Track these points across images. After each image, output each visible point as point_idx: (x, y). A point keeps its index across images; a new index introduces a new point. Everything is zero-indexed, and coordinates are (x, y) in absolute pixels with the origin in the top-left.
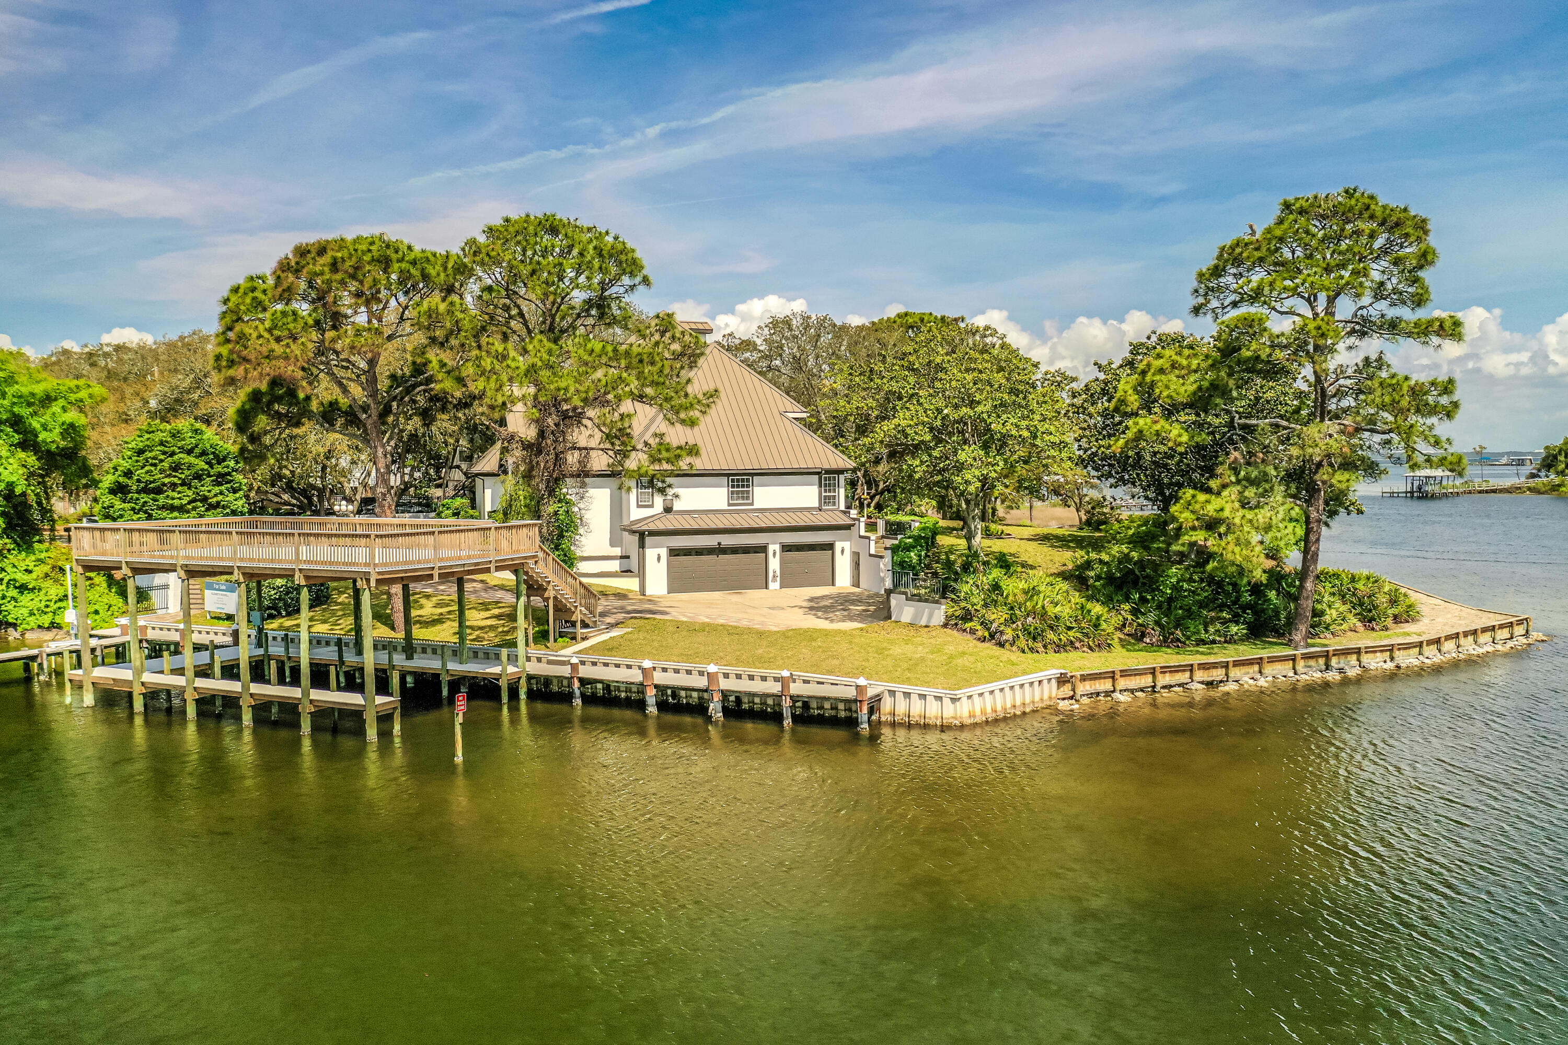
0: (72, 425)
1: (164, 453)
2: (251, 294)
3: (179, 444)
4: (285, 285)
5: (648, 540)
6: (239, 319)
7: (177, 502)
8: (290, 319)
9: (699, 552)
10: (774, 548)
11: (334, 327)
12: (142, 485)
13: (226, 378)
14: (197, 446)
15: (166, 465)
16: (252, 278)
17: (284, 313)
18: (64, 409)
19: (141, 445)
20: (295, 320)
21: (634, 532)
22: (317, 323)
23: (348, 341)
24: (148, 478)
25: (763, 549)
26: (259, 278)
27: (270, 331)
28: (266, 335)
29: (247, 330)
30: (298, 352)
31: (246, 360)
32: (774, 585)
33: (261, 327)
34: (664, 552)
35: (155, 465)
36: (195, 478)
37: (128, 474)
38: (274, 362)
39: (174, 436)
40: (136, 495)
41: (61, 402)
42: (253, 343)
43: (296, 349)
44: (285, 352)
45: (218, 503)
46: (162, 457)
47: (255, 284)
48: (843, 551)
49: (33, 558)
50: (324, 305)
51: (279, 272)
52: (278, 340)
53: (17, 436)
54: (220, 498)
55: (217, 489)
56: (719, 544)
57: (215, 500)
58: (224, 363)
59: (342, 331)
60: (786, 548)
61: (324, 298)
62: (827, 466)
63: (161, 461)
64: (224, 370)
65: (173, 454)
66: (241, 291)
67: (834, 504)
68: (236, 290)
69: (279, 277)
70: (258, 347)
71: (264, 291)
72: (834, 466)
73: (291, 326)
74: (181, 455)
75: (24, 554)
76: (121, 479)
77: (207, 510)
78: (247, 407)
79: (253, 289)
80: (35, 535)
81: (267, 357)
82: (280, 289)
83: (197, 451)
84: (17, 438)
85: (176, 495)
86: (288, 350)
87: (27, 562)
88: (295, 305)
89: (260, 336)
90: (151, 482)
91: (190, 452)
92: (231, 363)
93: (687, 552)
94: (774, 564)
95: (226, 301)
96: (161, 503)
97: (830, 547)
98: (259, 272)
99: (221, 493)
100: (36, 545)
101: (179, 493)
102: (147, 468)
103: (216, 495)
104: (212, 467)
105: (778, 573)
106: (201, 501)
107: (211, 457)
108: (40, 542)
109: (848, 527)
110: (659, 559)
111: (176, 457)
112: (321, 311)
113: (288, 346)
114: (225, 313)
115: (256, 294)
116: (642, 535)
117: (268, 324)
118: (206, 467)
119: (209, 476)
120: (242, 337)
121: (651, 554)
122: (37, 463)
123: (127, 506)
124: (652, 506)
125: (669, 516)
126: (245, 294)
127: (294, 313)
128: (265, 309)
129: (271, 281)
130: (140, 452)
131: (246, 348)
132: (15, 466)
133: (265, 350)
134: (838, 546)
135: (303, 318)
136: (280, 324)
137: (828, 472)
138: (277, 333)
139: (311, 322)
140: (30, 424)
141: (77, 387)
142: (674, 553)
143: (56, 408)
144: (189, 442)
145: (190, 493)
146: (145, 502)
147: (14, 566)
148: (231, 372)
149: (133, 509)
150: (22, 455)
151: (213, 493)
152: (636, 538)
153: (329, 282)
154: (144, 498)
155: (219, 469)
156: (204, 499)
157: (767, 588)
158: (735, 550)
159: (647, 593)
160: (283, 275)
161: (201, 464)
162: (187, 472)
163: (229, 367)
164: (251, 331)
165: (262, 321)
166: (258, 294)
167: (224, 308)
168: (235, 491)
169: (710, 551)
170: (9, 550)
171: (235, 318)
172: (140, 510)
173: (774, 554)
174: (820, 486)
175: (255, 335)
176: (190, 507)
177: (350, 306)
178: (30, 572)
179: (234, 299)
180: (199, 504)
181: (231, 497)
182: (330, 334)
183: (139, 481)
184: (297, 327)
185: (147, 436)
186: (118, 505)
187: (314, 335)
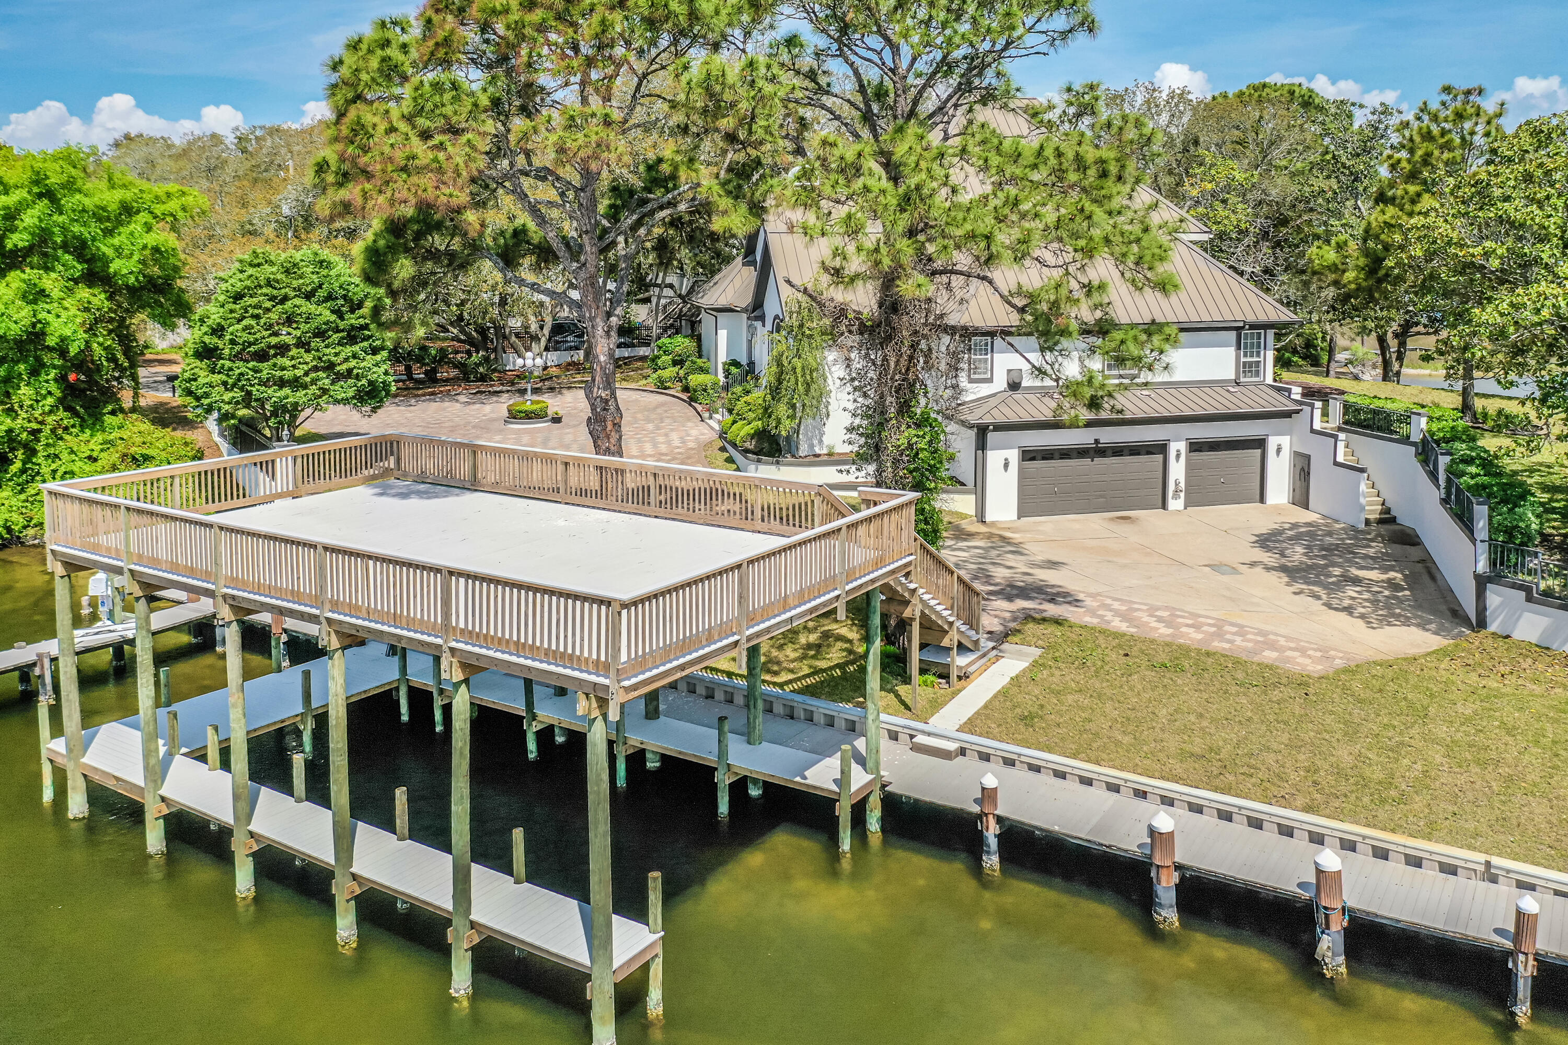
0: (156, 250)
1: (272, 298)
2: (379, 52)
3: (295, 283)
4: (441, 35)
5: (991, 437)
6: (358, 97)
7: (288, 375)
8: (447, 96)
9: (1065, 454)
10: (1178, 447)
11: (525, 111)
12: (238, 348)
13: (334, 204)
14: (320, 286)
15: (274, 316)
16: (383, 24)
17: (437, 86)
18: (149, 228)
19: (239, 286)
20: (456, 99)
21: (971, 427)
22: (496, 103)
23: (553, 138)
24: (245, 336)
25: (1161, 448)
26: (395, 23)
27: (409, 119)
28: (403, 127)
29: (369, 118)
30: (459, 160)
31: (367, 174)
32: (1176, 504)
33: (395, 114)
34: (1013, 455)
35: (257, 317)
36: (316, 335)
37: (218, 331)
38: (414, 179)
39: (287, 272)
40: (228, 364)
41: (143, 217)
42: (382, 143)
43: (457, 152)
44: (435, 160)
45: (350, 371)
46: (268, 304)
47: (389, 35)
48: (1279, 450)
49: (100, 437)
50: (508, 73)
51: (430, 13)
52: (425, 135)
53: (80, 267)
54: (353, 363)
55: (348, 350)
56: (1097, 441)
57: (344, 367)
58: (330, 178)
59: (540, 119)
60: (1195, 447)
61: (506, 59)
62: (1251, 318)
63: (268, 310)
64: (330, 191)
65: (285, 299)
66: (364, 47)
67: (1257, 374)
68: (354, 46)
69: (429, 21)
70: (387, 149)
71: (404, 47)
72: (1262, 318)
73: (448, 110)
74: (297, 301)
75: (88, 432)
76: (207, 339)
77: (333, 383)
78: (382, 243)
79: (385, 44)
80: (106, 403)
81: (404, 169)
82: (431, 43)
83: (321, 293)
84: (79, 268)
85: (286, 362)
86: (441, 156)
87: (91, 446)
88: (459, 74)
89: (392, 130)
90: (250, 344)
91: (308, 296)
92: (344, 178)
93: (1048, 454)
94: (1177, 471)
95: (336, 65)
96: (264, 375)
97: (1260, 444)
98: (396, 12)
99: (355, 356)
100: (109, 419)
101: (293, 358)
102: (244, 322)
103: (346, 360)
104: (342, 318)
105: (1182, 485)
106: (324, 369)
107: (342, 302)
108: (113, 413)
109: (1288, 414)
110: (1006, 466)
111: (289, 304)
112: (502, 83)
113: (441, 147)
114: (334, 86)
115: (388, 51)
116: (982, 431)
117: (407, 106)
118: (333, 318)
119: (337, 330)
120: (359, 128)
121: (994, 458)
122: (107, 303)
123: (217, 378)
124: (990, 380)
125: (1018, 396)
126: (370, 51)
127: (455, 86)
128: (405, 78)
129: (416, 31)
130: (238, 297)
131: (366, 150)
132: (73, 311)
133: (399, 156)
134: (1273, 442)
135: (472, 94)
136: (429, 106)
137: (1253, 326)
138: (422, 122)
139: (484, 101)
140: (98, 249)
141: (168, 195)
142: (1028, 455)
143: (136, 225)
144: (311, 278)
145: (308, 357)
146: (242, 374)
147: (72, 452)
148: (344, 194)
149: (225, 384)
150: (83, 293)
151: (343, 356)
152: (972, 433)
153: (518, 27)
154: (240, 367)
155: (352, 320)
156: (331, 366)
157: (1164, 506)
158: (1118, 451)
159: (988, 518)
160: (436, 18)
161: (325, 314)
162: (304, 327)
163: (340, 185)
164: (376, 119)
165: (398, 99)
166: (393, 52)
167: (334, 78)
168: (375, 351)
169: (1082, 453)
170: (66, 429)
171: (350, 95)
172: (234, 385)
173: (1178, 456)
174: (1239, 348)
175: (382, 127)
176: (308, 379)
177: (555, 74)
178: (95, 460)
179: (350, 60)
180: (321, 374)
181: (370, 360)
182: (519, 124)
183: (233, 342)
184: (459, 114)
185: (250, 271)
186: (204, 378)
187: (491, 126)
